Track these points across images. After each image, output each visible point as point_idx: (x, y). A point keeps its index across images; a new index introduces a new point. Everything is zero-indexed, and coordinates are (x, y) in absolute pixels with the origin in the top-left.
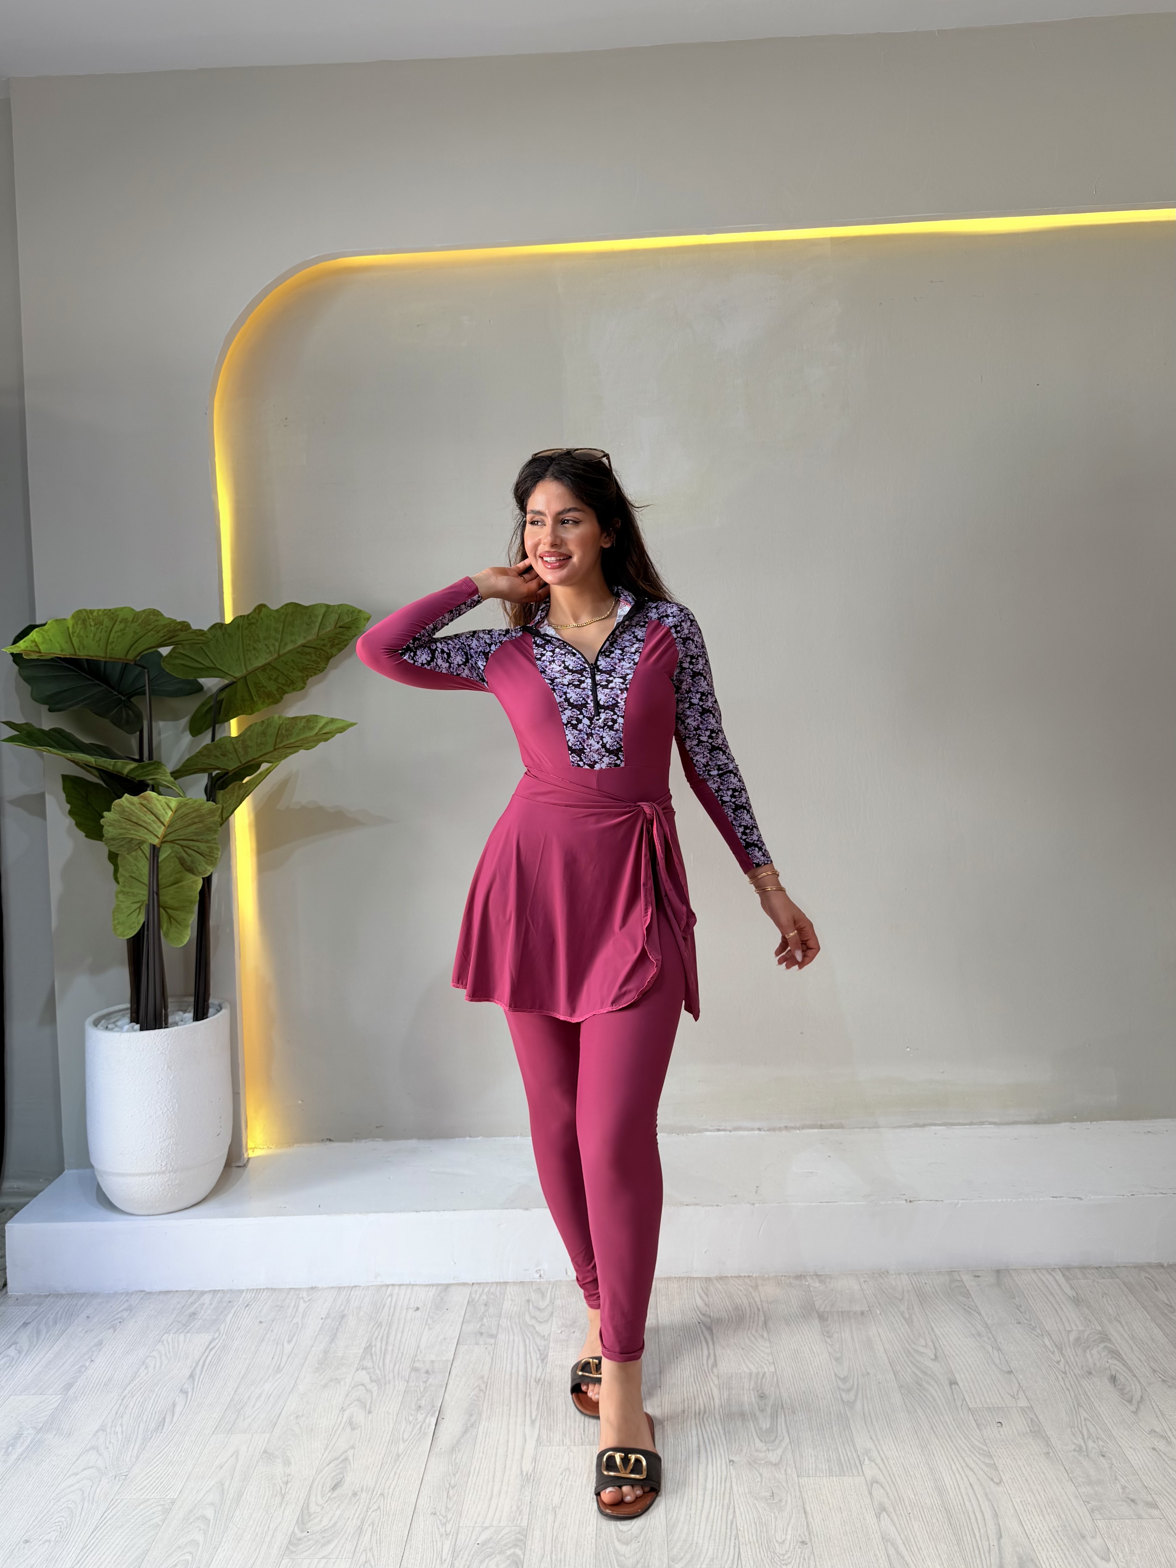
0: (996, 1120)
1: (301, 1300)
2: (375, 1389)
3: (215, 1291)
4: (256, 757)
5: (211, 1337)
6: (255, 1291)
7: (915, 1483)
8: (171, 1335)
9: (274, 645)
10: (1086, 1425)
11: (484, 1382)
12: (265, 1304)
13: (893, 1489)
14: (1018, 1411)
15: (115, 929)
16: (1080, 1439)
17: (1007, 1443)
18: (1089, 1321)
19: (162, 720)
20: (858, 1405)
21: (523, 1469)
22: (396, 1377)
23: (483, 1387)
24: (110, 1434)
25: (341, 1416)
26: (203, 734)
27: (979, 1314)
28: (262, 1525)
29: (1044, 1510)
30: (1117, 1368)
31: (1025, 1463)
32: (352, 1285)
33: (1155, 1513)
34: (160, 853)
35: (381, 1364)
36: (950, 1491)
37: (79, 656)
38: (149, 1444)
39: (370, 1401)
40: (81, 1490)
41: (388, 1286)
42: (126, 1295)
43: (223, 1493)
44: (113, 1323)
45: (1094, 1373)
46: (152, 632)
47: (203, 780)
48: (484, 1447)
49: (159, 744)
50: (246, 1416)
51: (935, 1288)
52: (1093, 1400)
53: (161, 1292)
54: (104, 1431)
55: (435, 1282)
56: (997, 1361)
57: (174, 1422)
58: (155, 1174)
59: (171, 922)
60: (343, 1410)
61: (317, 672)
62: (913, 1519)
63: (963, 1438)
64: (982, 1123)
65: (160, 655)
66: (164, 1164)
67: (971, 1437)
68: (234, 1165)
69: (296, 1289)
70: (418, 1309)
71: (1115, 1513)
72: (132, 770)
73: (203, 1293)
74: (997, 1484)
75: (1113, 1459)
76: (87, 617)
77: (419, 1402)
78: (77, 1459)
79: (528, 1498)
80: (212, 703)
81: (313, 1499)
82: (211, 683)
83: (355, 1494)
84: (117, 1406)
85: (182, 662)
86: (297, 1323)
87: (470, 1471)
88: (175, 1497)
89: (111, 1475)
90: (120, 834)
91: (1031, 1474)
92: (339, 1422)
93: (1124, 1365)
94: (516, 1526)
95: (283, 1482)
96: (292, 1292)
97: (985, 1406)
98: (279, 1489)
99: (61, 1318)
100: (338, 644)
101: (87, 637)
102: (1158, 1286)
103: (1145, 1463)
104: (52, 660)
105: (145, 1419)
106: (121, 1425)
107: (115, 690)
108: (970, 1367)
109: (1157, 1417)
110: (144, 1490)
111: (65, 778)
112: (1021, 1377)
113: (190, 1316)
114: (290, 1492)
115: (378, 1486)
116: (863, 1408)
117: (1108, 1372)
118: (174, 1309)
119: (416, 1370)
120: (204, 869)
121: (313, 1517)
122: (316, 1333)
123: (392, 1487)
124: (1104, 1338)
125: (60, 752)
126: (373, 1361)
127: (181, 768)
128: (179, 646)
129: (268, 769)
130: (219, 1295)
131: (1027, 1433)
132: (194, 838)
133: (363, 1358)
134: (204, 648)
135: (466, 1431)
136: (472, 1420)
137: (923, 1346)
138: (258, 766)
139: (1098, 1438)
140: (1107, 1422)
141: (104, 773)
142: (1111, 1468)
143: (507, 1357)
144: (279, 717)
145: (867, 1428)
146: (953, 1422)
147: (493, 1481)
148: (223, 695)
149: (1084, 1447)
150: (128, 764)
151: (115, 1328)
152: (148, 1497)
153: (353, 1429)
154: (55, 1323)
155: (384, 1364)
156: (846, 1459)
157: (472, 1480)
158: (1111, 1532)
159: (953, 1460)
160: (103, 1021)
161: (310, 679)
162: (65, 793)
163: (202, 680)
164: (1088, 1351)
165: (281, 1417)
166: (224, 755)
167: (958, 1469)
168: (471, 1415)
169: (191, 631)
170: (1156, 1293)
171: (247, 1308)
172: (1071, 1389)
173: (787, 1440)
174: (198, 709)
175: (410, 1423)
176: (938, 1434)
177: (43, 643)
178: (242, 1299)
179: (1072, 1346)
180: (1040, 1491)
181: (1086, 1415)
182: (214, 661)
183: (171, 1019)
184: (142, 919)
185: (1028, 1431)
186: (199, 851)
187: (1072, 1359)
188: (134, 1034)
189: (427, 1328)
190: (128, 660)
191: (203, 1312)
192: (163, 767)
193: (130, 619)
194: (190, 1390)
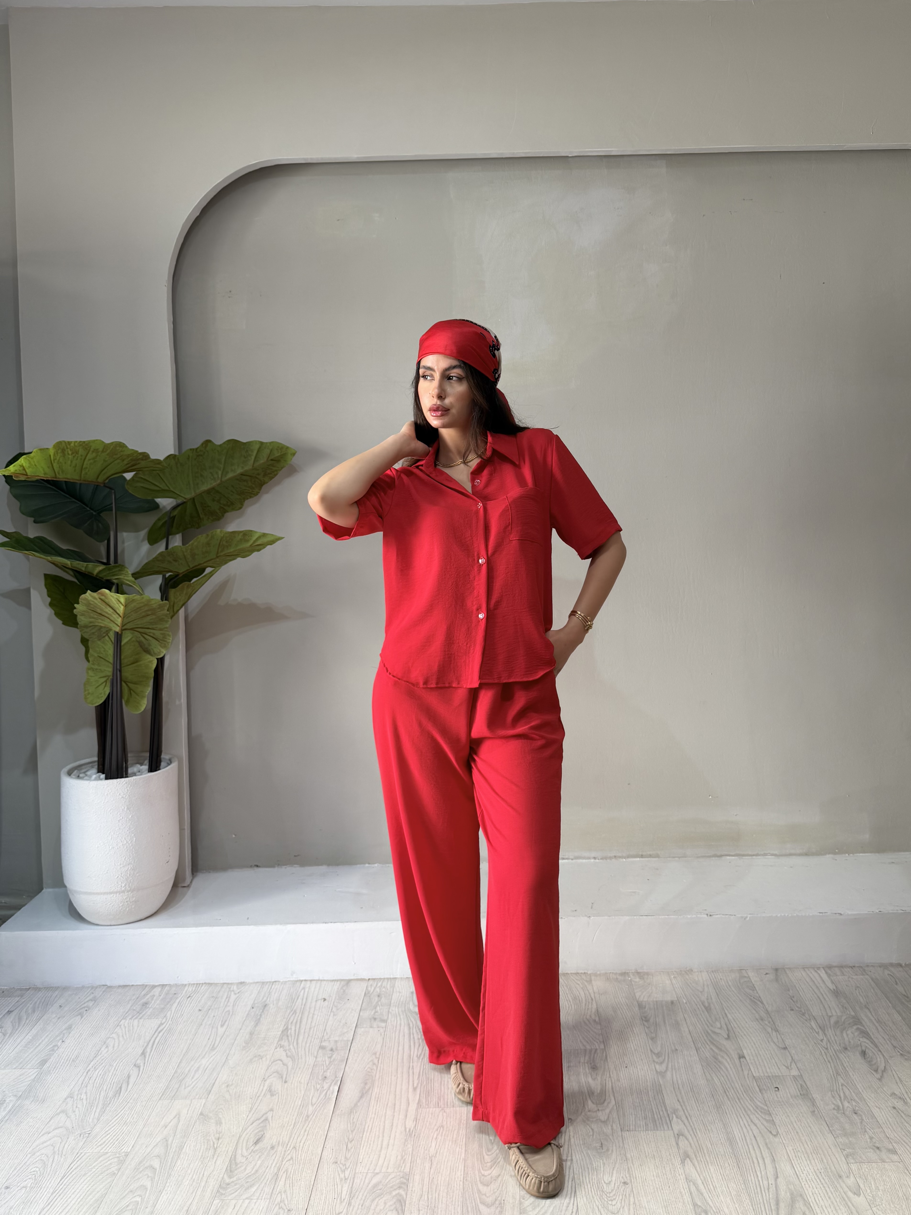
0: (776, 852)
1: (233, 993)
2: (290, 1064)
3: (163, 985)
4: (202, 562)
5: (160, 1022)
6: (195, 985)
7: (712, 1136)
8: (127, 1021)
9: (217, 473)
10: (843, 1089)
11: (376, 1058)
12: (204, 995)
13: (695, 1140)
14: (791, 1078)
15: (86, 698)
16: (838, 1101)
17: (782, 1103)
18: (846, 1008)
19: (126, 531)
20: (669, 1074)
21: (407, 1126)
22: (307, 1053)
23: (376, 1061)
24: (77, 1100)
25: (262, 1084)
26: (159, 544)
27: (762, 1003)
28: (198, 1173)
29: (810, 1156)
30: (867, 1045)
31: (796, 1119)
32: (273, 981)
33: (895, 1158)
34: (123, 639)
35: (295, 1043)
36: (738, 1141)
37: (59, 478)
38: (108, 1108)
39: (286, 1073)
40: (52, 1145)
41: (302, 981)
42: (92, 988)
43: (167, 1147)
44: (80, 1011)
45: (849, 1048)
46: (118, 461)
47: (158, 580)
48: (376, 1109)
49: (123, 551)
50: (187, 1085)
51: (728, 982)
52: (847, 1069)
53: (119, 986)
54: (71, 1097)
55: (339, 978)
56: (775, 1040)
57: (129, 1090)
58: (116, 893)
59: (131, 693)
60: (264, 1080)
61: (252, 495)
62: (710, 1164)
63: (749, 1100)
64: (765, 855)
65: (124, 478)
66: (123, 885)
67: (755, 1099)
68: (180, 885)
69: (228, 984)
70: (325, 1000)
71: (864, 1158)
72: (100, 572)
73: (154, 987)
74: (775, 1136)
75: (864, 1116)
76: (65, 448)
77: (325, 1073)
78: (50, 1121)
79: (410, 1150)
80: (166, 519)
81: (239, 1152)
82: (166, 503)
83: (272, 1148)
84: (83, 1078)
85: (142, 485)
86: (229, 1011)
87: (364, 1128)
88: (129, 1151)
89: (77, 1133)
90: (91, 622)
91: (801, 1127)
92: (261, 1089)
93: (872, 1043)
94: (400, 1172)
95: (215, 1139)
96: (225, 986)
97: (766, 1075)
98: (212, 1143)
99: (38, 1008)
100: (269, 474)
101: (65, 463)
102: (898, 982)
103: (888, 1119)
104: (37, 481)
105: (105, 1088)
106: (86, 1093)
107: (87, 507)
108: (755, 1044)
109: (897, 1083)
110: (103, 1146)
111: (45, 575)
112: (794, 1052)
113: (143, 1005)
114: (221, 1146)
115: (291, 1141)
116: (672, 1077)
117: (859, 1048)
118: (130, 1000)
119: (322, 1048)
120: (159, 651)
121: (239, 1166)
122: (244, 1019)
123: (303, 1142)
124: (857, 1021)
125: (42, 556)
126: (289, 1041)
127: (140, 570)
128: (140, 472)
129: (211, 572)
130: (167, 988)
131: (798, 1096)
132: (150, 627)
133: (281, 1039)
134: (161, 474)
135: (361, 1097)
136: (367, 1087)
137: (718, 1028)
138: (203, 570)
139: (851, 1100)
140: (859, 1087)
141: (77, 573)
142: (861, 1123)
143: (395, 1038)
144: (221, 532)
145: (675, 1092)
146: (741, 1088)
147: (383, 1136)
148: (175, 513)
149: (841, 1107)
150: (98, 566)
151: (82, 1015)
152: (106, 1151)
153: (272, 1095)
154: (34, 1011)
155: (297, 1044)
156: (659, 1116)
157: (366, 1136)
158: (861, 1173)
159: (741, 1117)
160: (76, 771)
161: (246, 501)
162: (46, 588)
163: (158, 500)
164: (844, 1032)
165: (214, 1087)
166: (175, 561)
167: (745, 1124)
168: (366, 1084)
169: (150, 460)
170: (896, 986)
171: (189, 999)
172: (831, 1061)
173: (613, 1102)
174: (155, 524)
175: (318, 1090)
176: (730, 1097)
177: (29, 467)
178: (184, 992)
179: (832, 1028)
180: (807, 1141)
181: (842, 1081)
182: (168, 484)
183: (130, 771)
184: (107, 690)
185: (799, 1094)
186: (154, 636)
187: (833, 1038)
188: (100, 782)
189: (332, 1014)
190: (98, 482)
191: (153, 1002)
192: (126, 569)
193: (101, 450)
194: (142, 1065)
